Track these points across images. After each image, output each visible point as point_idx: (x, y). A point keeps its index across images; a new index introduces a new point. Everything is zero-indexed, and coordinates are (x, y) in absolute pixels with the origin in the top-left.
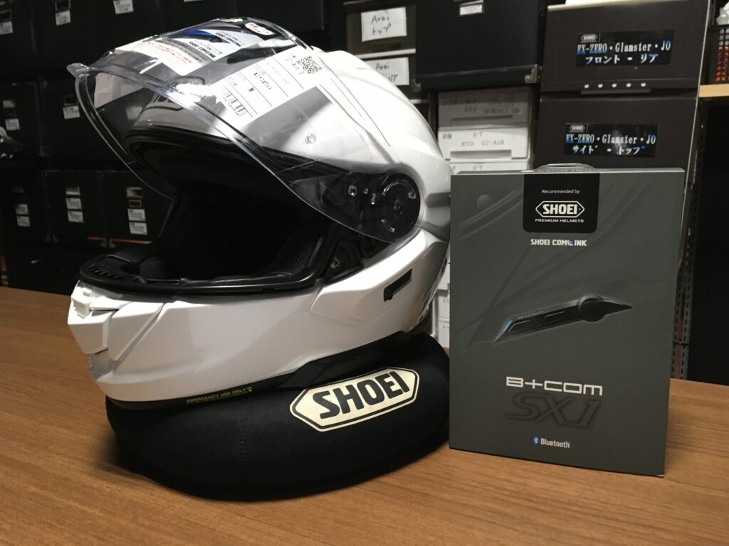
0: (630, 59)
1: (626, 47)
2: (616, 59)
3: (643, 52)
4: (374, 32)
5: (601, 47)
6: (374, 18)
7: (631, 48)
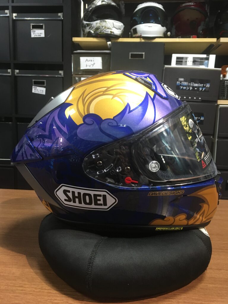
0: (196, 89)
1: (195, 84)
2: (191, 88)
3: (200, 87)
4: (86, 66)
5: (186, 83)
6: (87, 60)
7: (196, 85)
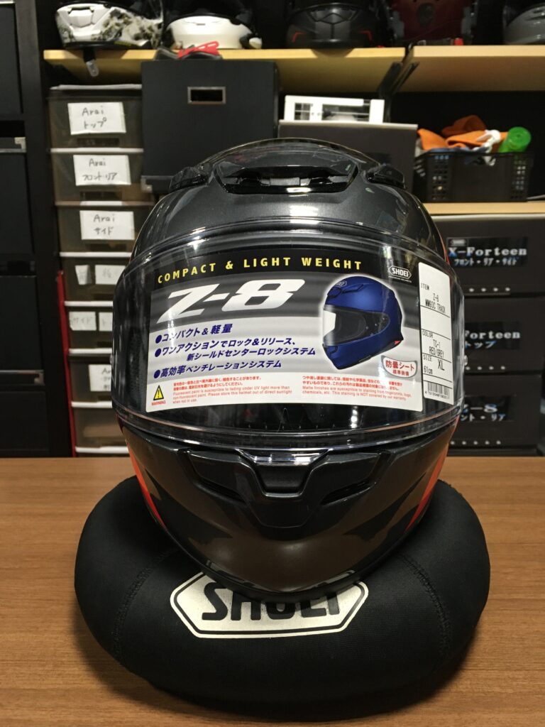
4: (86, 125)
6: (85, 111)
